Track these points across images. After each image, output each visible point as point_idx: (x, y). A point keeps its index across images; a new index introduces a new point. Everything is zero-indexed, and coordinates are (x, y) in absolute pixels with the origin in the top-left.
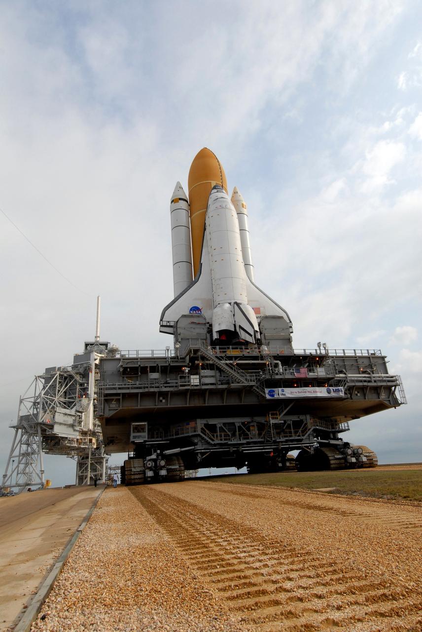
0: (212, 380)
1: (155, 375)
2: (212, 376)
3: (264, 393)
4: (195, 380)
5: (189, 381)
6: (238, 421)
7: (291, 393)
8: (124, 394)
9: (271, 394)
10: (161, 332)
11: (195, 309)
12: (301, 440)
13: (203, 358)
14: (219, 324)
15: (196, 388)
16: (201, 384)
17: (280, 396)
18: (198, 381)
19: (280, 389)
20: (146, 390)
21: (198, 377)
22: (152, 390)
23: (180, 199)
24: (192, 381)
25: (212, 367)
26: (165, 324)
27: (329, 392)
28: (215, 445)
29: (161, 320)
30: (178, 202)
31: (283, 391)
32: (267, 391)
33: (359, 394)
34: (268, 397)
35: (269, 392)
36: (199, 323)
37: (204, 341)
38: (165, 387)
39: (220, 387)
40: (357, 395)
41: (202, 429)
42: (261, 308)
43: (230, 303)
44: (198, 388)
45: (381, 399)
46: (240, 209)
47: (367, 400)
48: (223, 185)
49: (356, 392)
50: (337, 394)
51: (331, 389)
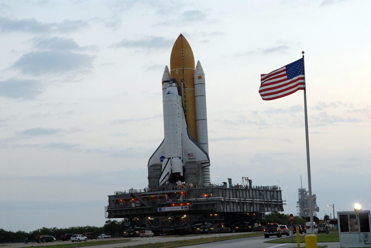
2: (139, 204)
3: (157, 210)
6: (161, 218)
7: (168, 209)
11: (163, 157)
12: (183, 226)
15: (133, 208)
16: (136, 207)
17: (163, 211)
18: (134, 205)
19: (163, 208)
23: (165, 82)
24: (132, 206)
27: (182, 208)
29: (148, 165)
32: (158, 208)
33: (204, 207)
34: (159, 211)
35: (159, 209)
36: (157, 169)
39: (142, 207)
40: (203, 207)
45: (213, 209)
46: (197, 81)
47: (206, 209)
48: (184, 68)
49: (203, 206)
50: (185, 209)
51: (183, 207)
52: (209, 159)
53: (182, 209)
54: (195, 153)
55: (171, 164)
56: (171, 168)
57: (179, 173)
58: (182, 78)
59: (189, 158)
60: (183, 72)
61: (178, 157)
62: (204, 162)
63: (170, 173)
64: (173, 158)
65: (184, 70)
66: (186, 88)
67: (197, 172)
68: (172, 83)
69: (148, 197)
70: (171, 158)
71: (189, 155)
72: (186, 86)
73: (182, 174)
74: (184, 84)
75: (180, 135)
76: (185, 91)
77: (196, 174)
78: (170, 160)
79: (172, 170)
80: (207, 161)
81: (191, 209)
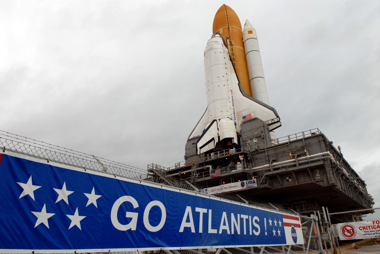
27: (243, 185)
31: (206, 190)
33: (290, 180)
40: (288, 180)
42: (251, 114)
45: (313, 181)
46: (247, 36)
47: (297, 184)
48: (229, 27)
49: (288, 178)
50: (250, 185)
51: (245, 181)
52: (278, 117)
53: (243, 188)
54: (254, 112)
55: (218, 129)
56: (218, 134)
57: (230, 139)
58: (228, 36)
60: (229, 30)
61: (228, 117)
62: (270, 122)
63: (216, 140)
64: (219, 120)
65: (230, 28)
66: (233, 45)
67: (262, 132)
68: (215, 35)
69: (178, 175)
70: (218, 121)
71: (244, 117)
72: (233, 43)
73: (235, 141)
74: (230, 42)
75: (230, 91)
76: (232, 49)
77: (261, 136)
78: (215, 122)
79: (219, 137)
80: (276, 120)
81: (262, 186)
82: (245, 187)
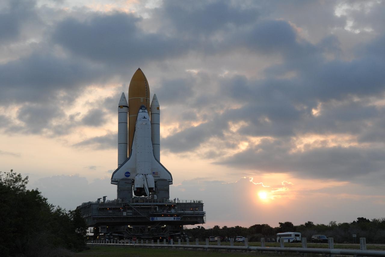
0: (131, 214)
1: (111, 211)
2: (131, 213)
3: (150, 219)
4: (125, 214)
5: (123, 214)
6: (140, 227)
7: (160, 219)
8: (99, 218)
9: (153, 219)
10: (111, 183)
11: (128, 173)
12: (164, 235)
13: (128, 205)
14: (137, 185)
15: (125, 216)
16: (127, 215)
17: (156, 220)
18: (126, 214)
19: (156, 218)
20: (107, 217)
21: (126, 213)
22: (109, 217)
23: (124, 106)
25: (131, 209)
26: (113, 180)
27: (174, 219)
28: (131, 235)
29: (112, 178)
30: (122, 108)
31: (157, 218)
32: (151, 218)
33: (189, 219)
34: (151, 220)
35: (152, 218)
36: (128, 183)
37: (130, 191)
38: (114, 215)
39: (134, 216)
41: (126, 229)
42: (159, 173)
43: (143, 174)
44: (126, 216)
45: (197, 221)
46: (156, 111)
48: (147, 98)
50: (177, 219)
51: (175, 218)
52: (172, 179)
59: (154, 176)
60: (147, 102)
64: (147, 174)
65: (147, 100)
68: (145, 110)
71: (154, 173)
80: (171, 181)
81: (181, 220)
82: (175, 220)
